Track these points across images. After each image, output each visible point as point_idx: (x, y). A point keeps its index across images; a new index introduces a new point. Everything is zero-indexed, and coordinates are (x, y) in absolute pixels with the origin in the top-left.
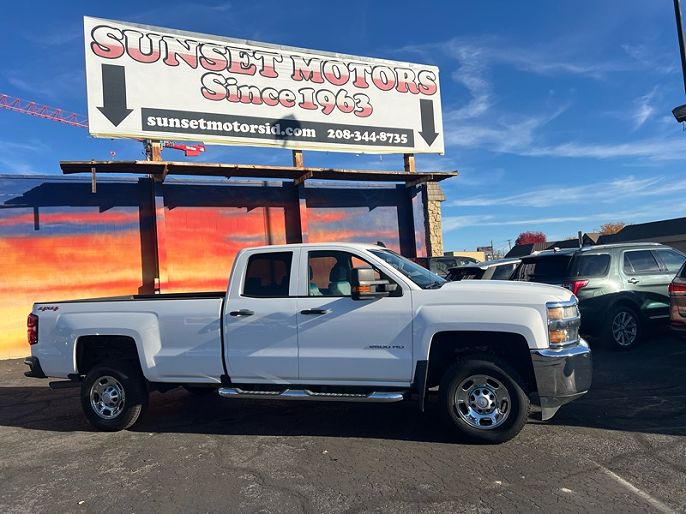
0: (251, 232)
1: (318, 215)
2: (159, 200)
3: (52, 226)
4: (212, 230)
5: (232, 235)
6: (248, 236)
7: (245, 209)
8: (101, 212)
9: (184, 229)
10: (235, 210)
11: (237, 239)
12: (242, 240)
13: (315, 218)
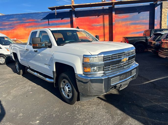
0: (98, 23)
1: (119, 17)
2: (74, 16)
3: (52, 24)
4: (88, 23)
5: (93, 24)
6: (98, 24)
7: (97, 16)
8: (62, 20)
9: (81, 23)
10: (94, 17)
11: (95, 25)
12: (96, 25)
13: (118, 17)
